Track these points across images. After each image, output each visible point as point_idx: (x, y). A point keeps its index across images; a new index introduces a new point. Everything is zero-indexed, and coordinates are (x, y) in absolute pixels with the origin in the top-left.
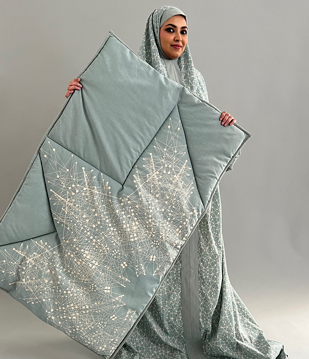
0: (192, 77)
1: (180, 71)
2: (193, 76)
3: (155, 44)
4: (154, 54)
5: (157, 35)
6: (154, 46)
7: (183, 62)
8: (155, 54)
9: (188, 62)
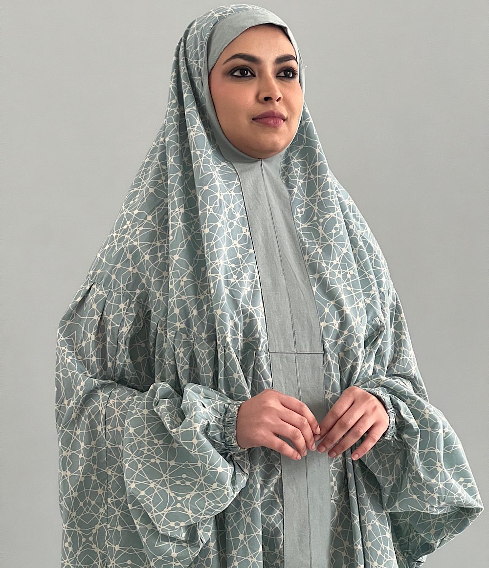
0: (327, 216)
1: (287, 194)
2: (332, 215)
3: (198, 121)
4: (198, 153)
5: (204, 93)
6: (195, 129)
7: (297, 171)
8: (201, 151)
9: (315, 171)
